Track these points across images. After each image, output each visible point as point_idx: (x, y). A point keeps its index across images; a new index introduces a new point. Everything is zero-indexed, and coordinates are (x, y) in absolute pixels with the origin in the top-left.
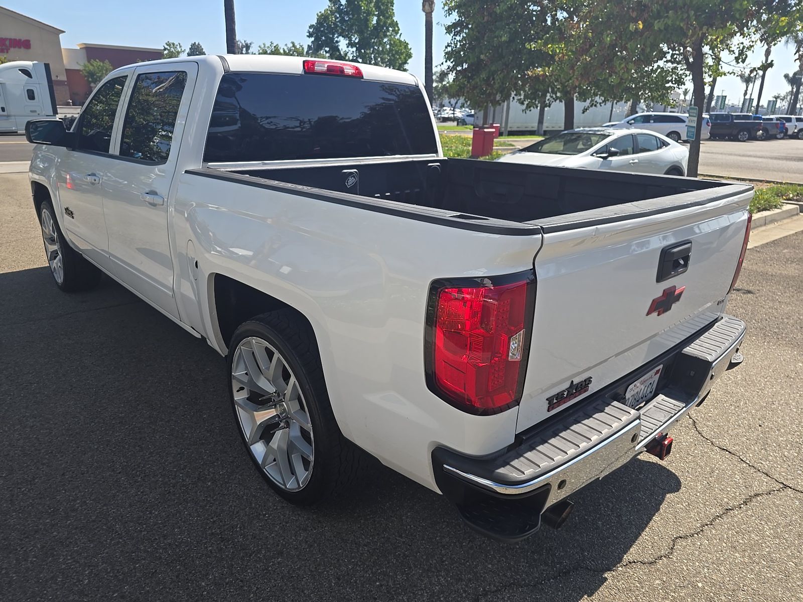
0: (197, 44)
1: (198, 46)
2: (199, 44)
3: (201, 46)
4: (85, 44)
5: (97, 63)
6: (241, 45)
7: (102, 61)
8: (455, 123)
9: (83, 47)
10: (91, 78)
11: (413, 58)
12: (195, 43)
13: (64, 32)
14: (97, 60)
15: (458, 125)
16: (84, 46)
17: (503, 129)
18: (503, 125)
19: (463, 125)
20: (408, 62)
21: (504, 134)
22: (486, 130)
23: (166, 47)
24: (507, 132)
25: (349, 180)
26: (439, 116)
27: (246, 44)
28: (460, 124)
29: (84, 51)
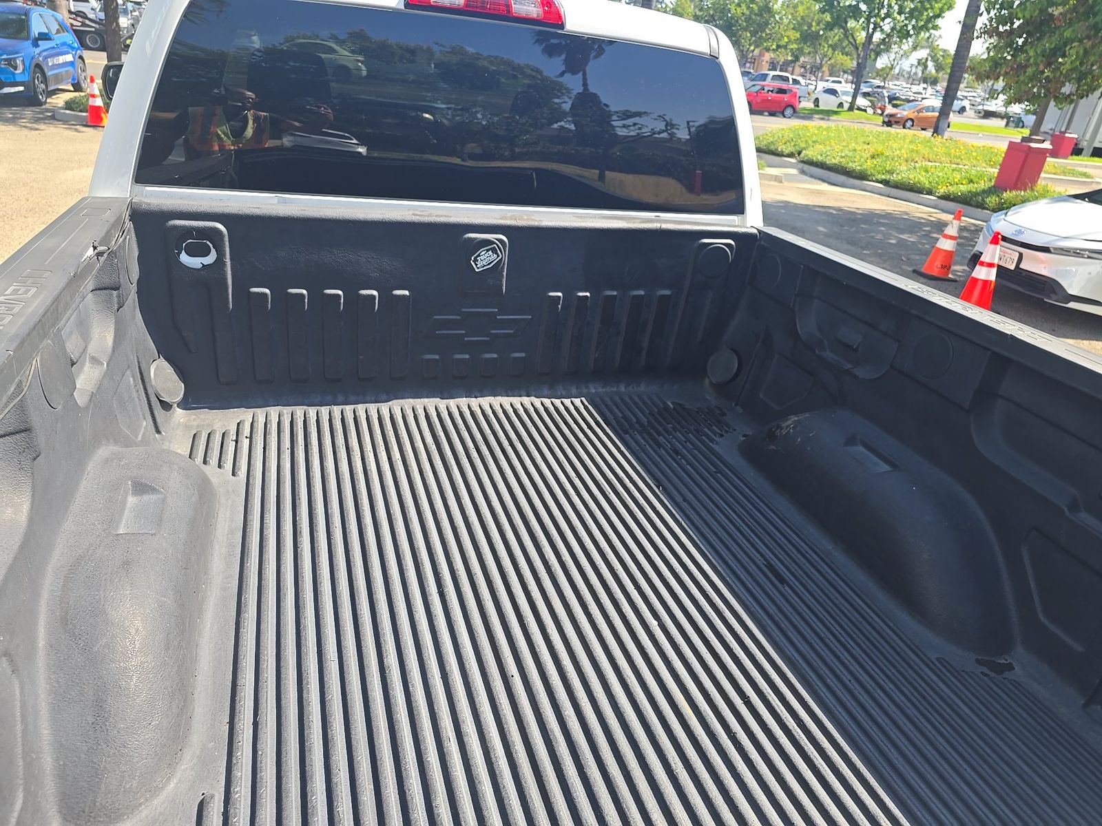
8: (1004, 122)
11: (953, 10)
15: (1007, 125)
17: (1085, 144)
18: (1088, 136)
19: (1017, 126)
20: (943, 15)
21: (1084, 152)
22: (1033, 145)
24: (1092, 150)
25: (479, 256)
26: (980, 107)
28: (1011, 124)
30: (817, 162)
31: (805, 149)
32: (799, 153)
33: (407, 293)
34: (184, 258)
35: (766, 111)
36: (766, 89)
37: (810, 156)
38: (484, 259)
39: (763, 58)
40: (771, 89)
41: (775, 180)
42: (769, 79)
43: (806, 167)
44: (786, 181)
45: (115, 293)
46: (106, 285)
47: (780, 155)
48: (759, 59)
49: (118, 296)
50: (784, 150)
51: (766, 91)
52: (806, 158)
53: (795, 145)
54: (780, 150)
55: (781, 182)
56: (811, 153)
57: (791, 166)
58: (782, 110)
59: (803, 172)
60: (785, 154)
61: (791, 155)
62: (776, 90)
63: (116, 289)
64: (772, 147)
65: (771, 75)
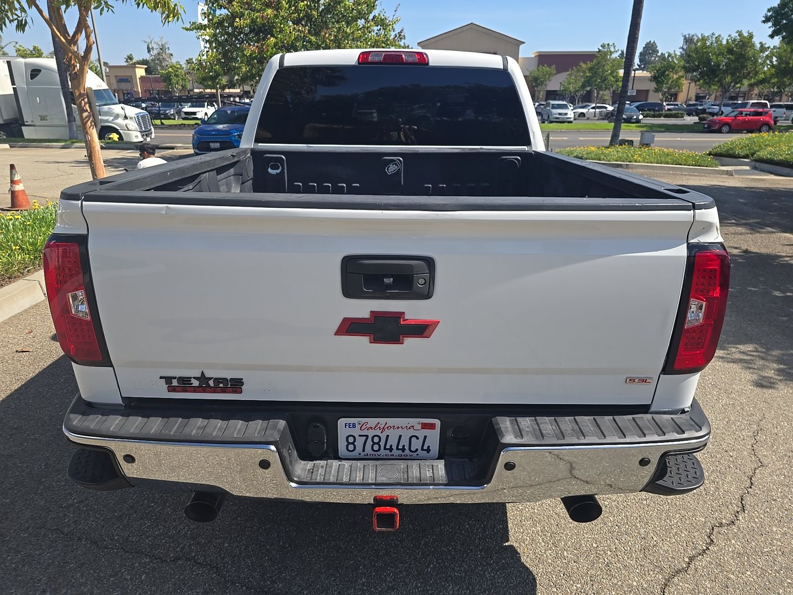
0: (652, 42)
1: (652, 45)
2: (654, 42)
3: (656, 44)
4: (539, 52)
5: (546, 69)
6: (696, 38)
7: (550, 66)
9: (536, 55)
10: (535, 83)
12: (650, 42)
13: (524, 43)
14: (546, 65)
16: (538, 54)
23: (601, 48)
25: (389, 167)
27: (702, 38)
29: (537, 58)
30: (766, 160)
31: (758, 151)
32: (753, 155)
33: (358, 185)
34: (270, 170)
35: (745, 130)
36: (744, 113)
37: (761, 156)
38: (392, 169)
39: (752, 93)
40: (748, 113)
41: (727, 174)
42: (749, 106)
43: (758, 164)
44: (735, 174)
45: (241, 177)
46: (238, 174)
47: (738, 157)
48: (749, 93)
49: (242, 178)
50: (740, 153)
51: (744, 115)
52: (758, 157)
53: (749, 150)
54: (737, 153)
55: (732, 175)
56: (763, 154)
57: (746, 164)
58: (758, 128)
59: (755, 168)
60: (741, 156)
61: (746, 157)
62: (752, 114)
63: (241, 175)
64: (731, 152)
65: (751, 103)
